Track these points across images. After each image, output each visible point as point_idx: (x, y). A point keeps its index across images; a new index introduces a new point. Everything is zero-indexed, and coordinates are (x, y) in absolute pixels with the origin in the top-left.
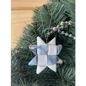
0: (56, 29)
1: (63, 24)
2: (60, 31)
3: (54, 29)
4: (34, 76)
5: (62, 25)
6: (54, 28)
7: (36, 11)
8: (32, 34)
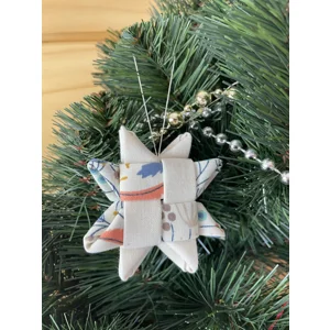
2: (196, 126)
4: (106, 300)
5: (201, 103)
6: (175, 115)
7: (109, 45)
8: (87, 141)
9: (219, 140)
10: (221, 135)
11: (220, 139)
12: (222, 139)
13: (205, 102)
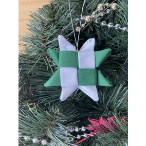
0: (90, 18)
1: (103, 7)
3: (86, 19)
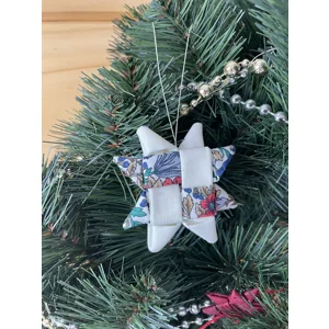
1: (236, 68)
8: (120, 105)
9: (248, 106)
10: (250, 101)
11: (249, 104)
12: (251, 105)
13: (234, 72)
